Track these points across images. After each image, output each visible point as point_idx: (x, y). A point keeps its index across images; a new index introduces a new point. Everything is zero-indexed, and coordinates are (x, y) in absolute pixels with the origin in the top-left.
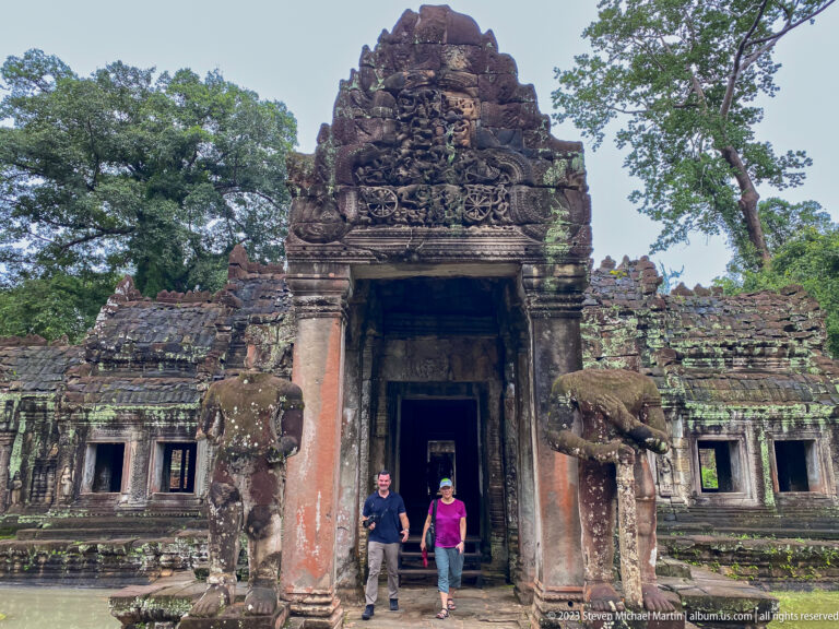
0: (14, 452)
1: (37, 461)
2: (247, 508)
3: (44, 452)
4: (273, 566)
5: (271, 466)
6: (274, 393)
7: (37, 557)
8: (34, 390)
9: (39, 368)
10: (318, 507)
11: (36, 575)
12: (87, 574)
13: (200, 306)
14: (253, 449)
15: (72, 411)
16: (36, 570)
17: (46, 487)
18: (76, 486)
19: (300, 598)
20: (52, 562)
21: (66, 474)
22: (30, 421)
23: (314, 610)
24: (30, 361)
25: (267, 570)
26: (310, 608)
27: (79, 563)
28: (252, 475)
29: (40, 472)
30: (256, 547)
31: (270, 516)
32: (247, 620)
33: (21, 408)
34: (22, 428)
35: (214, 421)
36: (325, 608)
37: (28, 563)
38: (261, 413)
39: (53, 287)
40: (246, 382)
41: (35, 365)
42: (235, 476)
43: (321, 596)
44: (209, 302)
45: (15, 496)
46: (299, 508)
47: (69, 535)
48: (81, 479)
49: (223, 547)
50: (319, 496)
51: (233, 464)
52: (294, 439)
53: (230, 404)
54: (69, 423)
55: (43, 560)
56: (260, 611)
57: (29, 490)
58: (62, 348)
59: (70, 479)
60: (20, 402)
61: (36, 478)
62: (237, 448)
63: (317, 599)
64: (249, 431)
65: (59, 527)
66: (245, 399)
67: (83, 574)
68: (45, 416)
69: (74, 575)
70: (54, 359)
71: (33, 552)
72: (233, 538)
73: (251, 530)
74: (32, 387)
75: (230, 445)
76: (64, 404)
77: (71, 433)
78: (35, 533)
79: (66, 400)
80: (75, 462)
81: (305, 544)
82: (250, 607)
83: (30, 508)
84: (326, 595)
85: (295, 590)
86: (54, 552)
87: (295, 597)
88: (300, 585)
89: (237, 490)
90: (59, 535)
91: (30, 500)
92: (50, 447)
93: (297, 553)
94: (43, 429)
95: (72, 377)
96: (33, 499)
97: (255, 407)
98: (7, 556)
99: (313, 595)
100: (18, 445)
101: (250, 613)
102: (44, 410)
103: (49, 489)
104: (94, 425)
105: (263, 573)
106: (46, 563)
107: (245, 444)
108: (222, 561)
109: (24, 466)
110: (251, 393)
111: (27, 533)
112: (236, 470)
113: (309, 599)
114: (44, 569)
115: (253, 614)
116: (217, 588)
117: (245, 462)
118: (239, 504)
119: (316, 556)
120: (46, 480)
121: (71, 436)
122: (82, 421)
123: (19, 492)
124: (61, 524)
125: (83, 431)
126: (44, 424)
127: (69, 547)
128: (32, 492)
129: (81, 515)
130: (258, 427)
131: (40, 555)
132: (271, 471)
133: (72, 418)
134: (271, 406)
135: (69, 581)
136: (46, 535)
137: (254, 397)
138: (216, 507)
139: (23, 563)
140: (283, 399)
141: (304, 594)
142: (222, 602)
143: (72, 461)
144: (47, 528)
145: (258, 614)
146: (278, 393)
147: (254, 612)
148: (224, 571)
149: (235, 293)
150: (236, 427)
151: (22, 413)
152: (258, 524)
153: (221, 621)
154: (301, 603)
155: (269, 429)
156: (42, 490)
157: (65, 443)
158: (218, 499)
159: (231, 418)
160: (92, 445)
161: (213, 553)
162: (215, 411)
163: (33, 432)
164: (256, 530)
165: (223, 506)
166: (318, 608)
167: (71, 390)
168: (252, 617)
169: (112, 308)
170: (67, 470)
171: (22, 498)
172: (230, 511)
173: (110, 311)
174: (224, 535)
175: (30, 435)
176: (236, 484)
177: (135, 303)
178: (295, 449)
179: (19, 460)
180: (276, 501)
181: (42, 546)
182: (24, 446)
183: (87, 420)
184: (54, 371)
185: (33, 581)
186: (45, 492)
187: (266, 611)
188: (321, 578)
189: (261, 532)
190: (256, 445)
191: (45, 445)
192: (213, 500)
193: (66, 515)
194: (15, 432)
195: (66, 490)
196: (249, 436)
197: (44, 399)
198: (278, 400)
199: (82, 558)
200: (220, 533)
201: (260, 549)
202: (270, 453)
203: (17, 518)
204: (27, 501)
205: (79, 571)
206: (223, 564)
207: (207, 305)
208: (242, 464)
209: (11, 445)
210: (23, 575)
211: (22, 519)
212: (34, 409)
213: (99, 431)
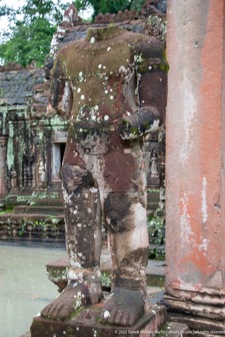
0: (9, 151)
1: (24, 157)
2: (103, 195)
3: (28, 151)
4: (137, 265)
5: (127, 144)
6: (126, 51)
7: (26, 226)
8: (16, 104)
9: (17, 87)
10: (204, 195)
11: (27, 238)
12: (60, 240)
13: (129, 23)
14: (103, 124)
15: (38, 119)
16: (26, 235)
17: (32, 176)
18: (49, 175)
19: (188, 295)
20: (36, 230)
21: (41, 167)
22: (16, 128)
23: (204, 312)
24: (11, 82)
25: (130, 269)
26: (200, 309)
27: (54, 231)
28: (105, 155)
29: (27, 165)
30: (115, 241)
31: (129, 205)
32: (103, 330)
33: (9, 118)
34: (12, 133)
35: (63, 93)
36: (217, 311)
37: (21, 230)
38: (110, 77)
39: (35, 31)
40: (93, 40)
41: (14, 85)
42: (86, 158)
43: (212, 296)
44: (136, 19)
45: (13, 182)
46: (181, 196)
47: (47, 211)
48: (51, 170)
49: (80, 239)
50: (205, 183)
51: (83, 143)
52: (154, 110)
53: (75, 69)
54: (38, 129)
55: (30, 228)
56: (117, 321)
57: (21, 178)
58: (31, 71)
59: (44, 170)
60: (7, 114)
61: (25, 169)
62: (84, 123)
63: (207, 299)
64: (97, 100)
65: (40, 205)
66: (91, 62)
67: (57, 240)
68: (25, 123)
69: (51, 240)
70: (27, 80)
71: (23, 222)
72: (90, 229)
73: (109, 221)
74: (14, 102)
75: (78, 120)
76: (33, 113)
77: (41, 135)
78: (25, 209)
79: (35, 110)
80: (46, 157)
81: (190, 237)
82: (107, 314)
83: (24, 191)
84: (219, 296)
85: (183, 286)
86: (37, 223)
87: (183, 294)
88: (188, 281)
89: (89, 174)
90: (40, 210)
91: (23, 185)
92: (31, 147)
93: (182, 246)
94: (25, 134)
95: (37, 92)
96: (25, 184)
97: (102, 70)
98: (8, 225)
99: (204, 294)
100: (10, 145)
101: (106, 322)
102: (23, 119)
103: (34, 177)
104: (55, 128)
105: (126, 272)
106: (32, 230)
107: (94, 118)
108: (80, 255)
109: (16, 160)
110: (97, 53)
111: (20, 209)
112: (87, 150)
113: (198, 298)
114: (32, 234)
115: (110, 324)
116: (75, 285)
117: (95, 140)
118: (94, 190)
119: (203, 251)
120: (31, 170)
121: (41, 138)
122: (46, 126)
123: (15, 180)
124: (41, 203)
125: (49, 134)
126: (25, 130)
127: (46, 220)
128: (23, 179)
129: (54, 196)
130: (108, 95)
131: (28, 225)
132: (127, 151)
133: (40, 124)
134: (123, 68)
135: (48, 244)
136: (32, 210)
137: (102, 57)
138: (69, 193)
139: (18, 230)
140: (138, 59)
141: (192, 292)
142: (78, 303)
143: (43, 157)
144: (33, 205)
145: (114, 324)
146: (132, 51)
147: (110, 321)
148: (82, 265)
149: (156, 6)
150: (83, 97)
151: (10, 122)
152: (115, 214)
153: (74, 327)
154: (189, 301)
155: (123, 98)
156: (30, 178)
157: (38, 144)
158: (70, 184)
159: (77, 86)
160: (57, 144)
161: (70, 245)
162: (63, 81)
163: (19, 136)
164: (114, 222)
165: (77, 191)
166: (209, 309)
167: (37, 102)
168: (108, 327)
169: (61, 33)
170: (42, 164)
171: (18, 184)
172: (84, 199)
173: (60, 36)
174: (79, 225)
175: (17, 138)
176: (88, 167)
177: (77, 27)
178: (156, 123)
179: (13, 157)
180: (136, 188)
181: (28, 218)
182: (14, 146)
183: (50, 125)
184: (27, 89)
185: (25, 242)
186: (31, 179)
187: (124, 321)
188: (212, 277)
189: (119, 223)
190: (106, 118)
191: (27, 145)
192: (66, 185)
193: (44, 196)
194: (7, 136)
195: (43, 178)
196: (97, 108)
197: (22, 111)
198: (132, 60)
199: (55, 228)
200: (75, 223)
201: (120, 244)
202: (123, 127)
203: (16, 198)
204: (21, 186)
205: (54, 237)
206: (81, 259)
207: (134, 22)
208: (92, 143)
209: (6, 145)
210: (19, 238)
211: (20, 199)
212: (17, 119)
213: (59, 133)
